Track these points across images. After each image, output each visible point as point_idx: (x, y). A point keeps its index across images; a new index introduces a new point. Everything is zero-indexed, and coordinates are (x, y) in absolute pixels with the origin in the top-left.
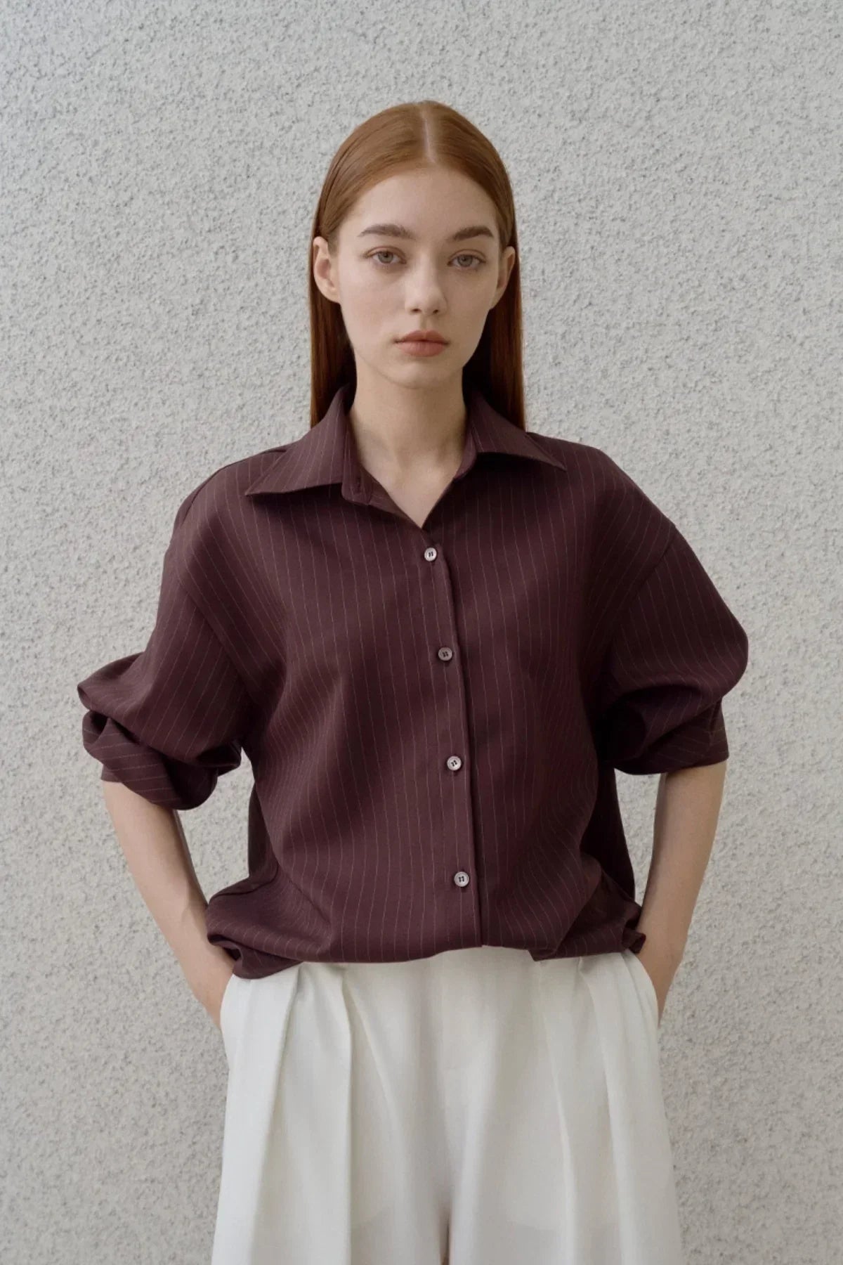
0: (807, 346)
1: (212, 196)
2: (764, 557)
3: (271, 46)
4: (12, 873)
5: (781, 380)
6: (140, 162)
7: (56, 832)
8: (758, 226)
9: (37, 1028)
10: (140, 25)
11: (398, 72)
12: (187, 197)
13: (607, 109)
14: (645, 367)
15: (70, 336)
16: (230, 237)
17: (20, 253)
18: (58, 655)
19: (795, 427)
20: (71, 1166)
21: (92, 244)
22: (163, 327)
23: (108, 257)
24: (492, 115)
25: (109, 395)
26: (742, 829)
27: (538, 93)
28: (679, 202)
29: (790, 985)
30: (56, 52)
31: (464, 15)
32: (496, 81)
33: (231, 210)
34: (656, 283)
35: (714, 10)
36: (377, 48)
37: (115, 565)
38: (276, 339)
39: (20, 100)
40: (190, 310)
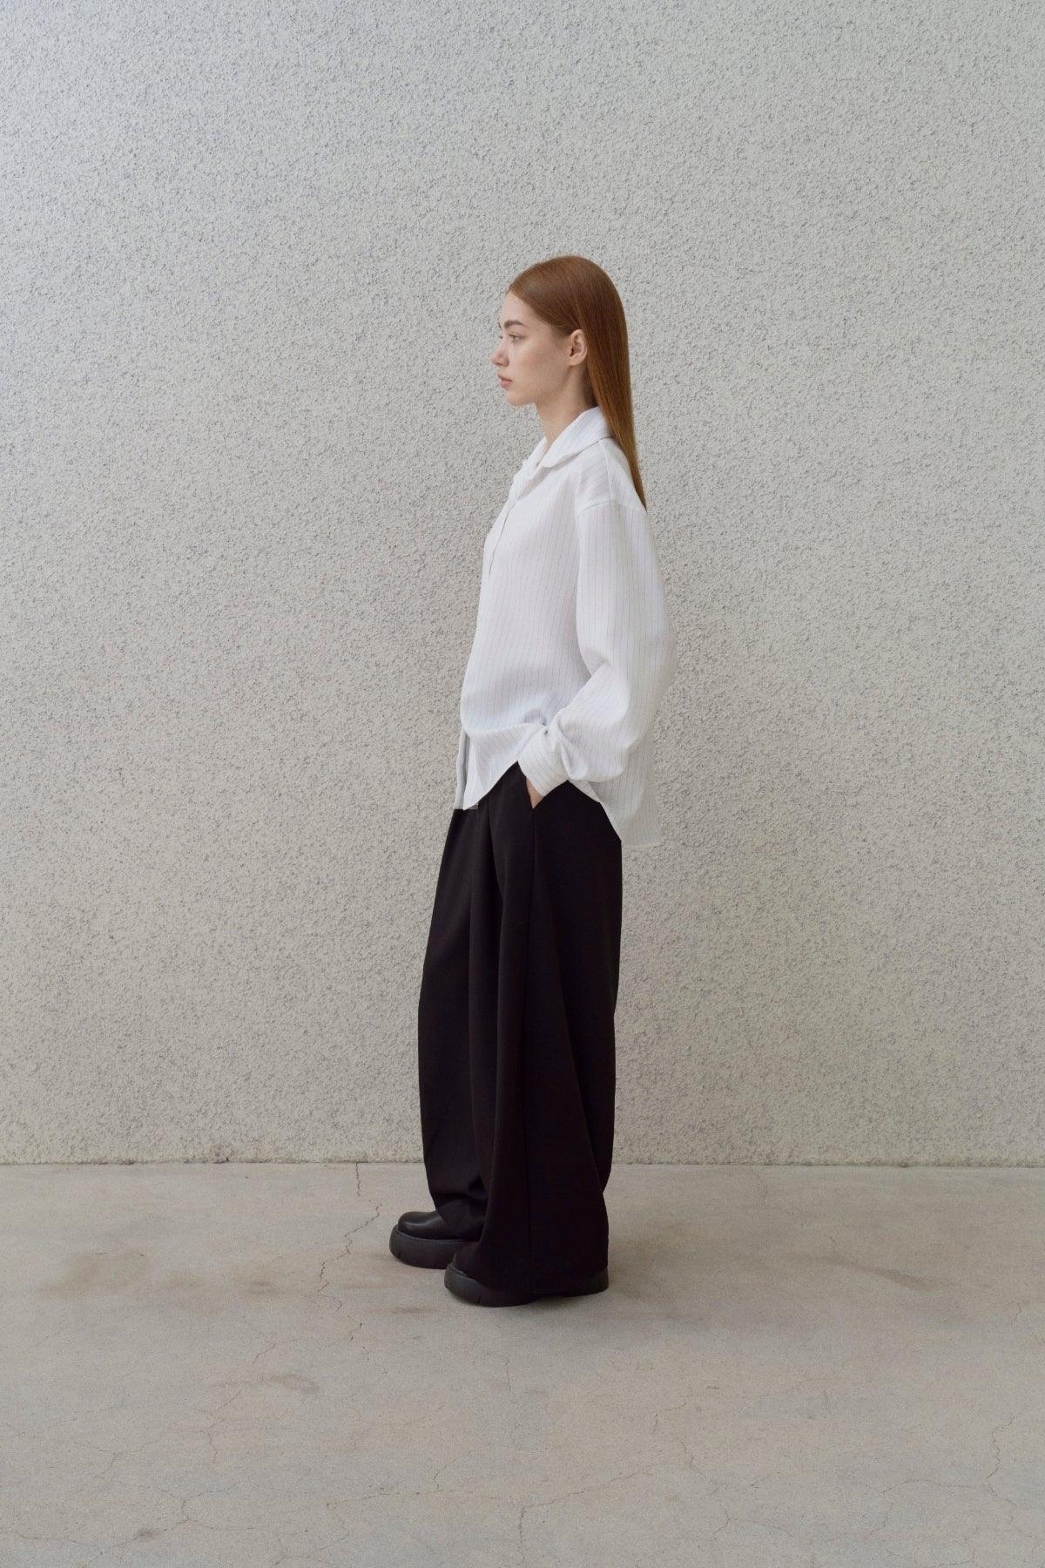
0: (770, 370)
1: (371, 260)
2: (740, 513)
3: (414, 160)
4: (224, 721)
5: (752, 393)
6: (323, 236)
7: (256, 693)
8: (738, 289)
9: (239, 828)
10: (325, 144)
11: (499, 179)
12: (355, 261)
13: (638, 207)
14: (661, 382)
15: (273, 353)
16: (383, 288)
17: (241, 296)
18: (259, 572)
19: (761, 426)
20: (261, 924)
21: (290, 290)
22: (336, 348)
23: (300, 299)
24: (561, 210)
25: (298, 394)
26: (722, 699)
27: (593, 196)
28: (685, 272)
29: (752, 807)
30: (270, 161)
31: (544, 142)
32: (564, 187)
33: (384, 270)
34: (670, 325)
35: (710, 144)
36: (485, 163)
37: (300, 510)
38: (412, 358)
39: (244, 192)
40: (355, 337)
